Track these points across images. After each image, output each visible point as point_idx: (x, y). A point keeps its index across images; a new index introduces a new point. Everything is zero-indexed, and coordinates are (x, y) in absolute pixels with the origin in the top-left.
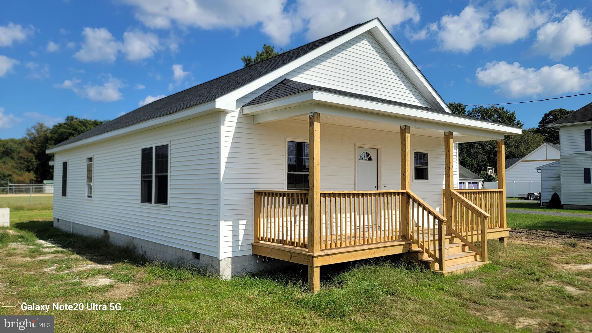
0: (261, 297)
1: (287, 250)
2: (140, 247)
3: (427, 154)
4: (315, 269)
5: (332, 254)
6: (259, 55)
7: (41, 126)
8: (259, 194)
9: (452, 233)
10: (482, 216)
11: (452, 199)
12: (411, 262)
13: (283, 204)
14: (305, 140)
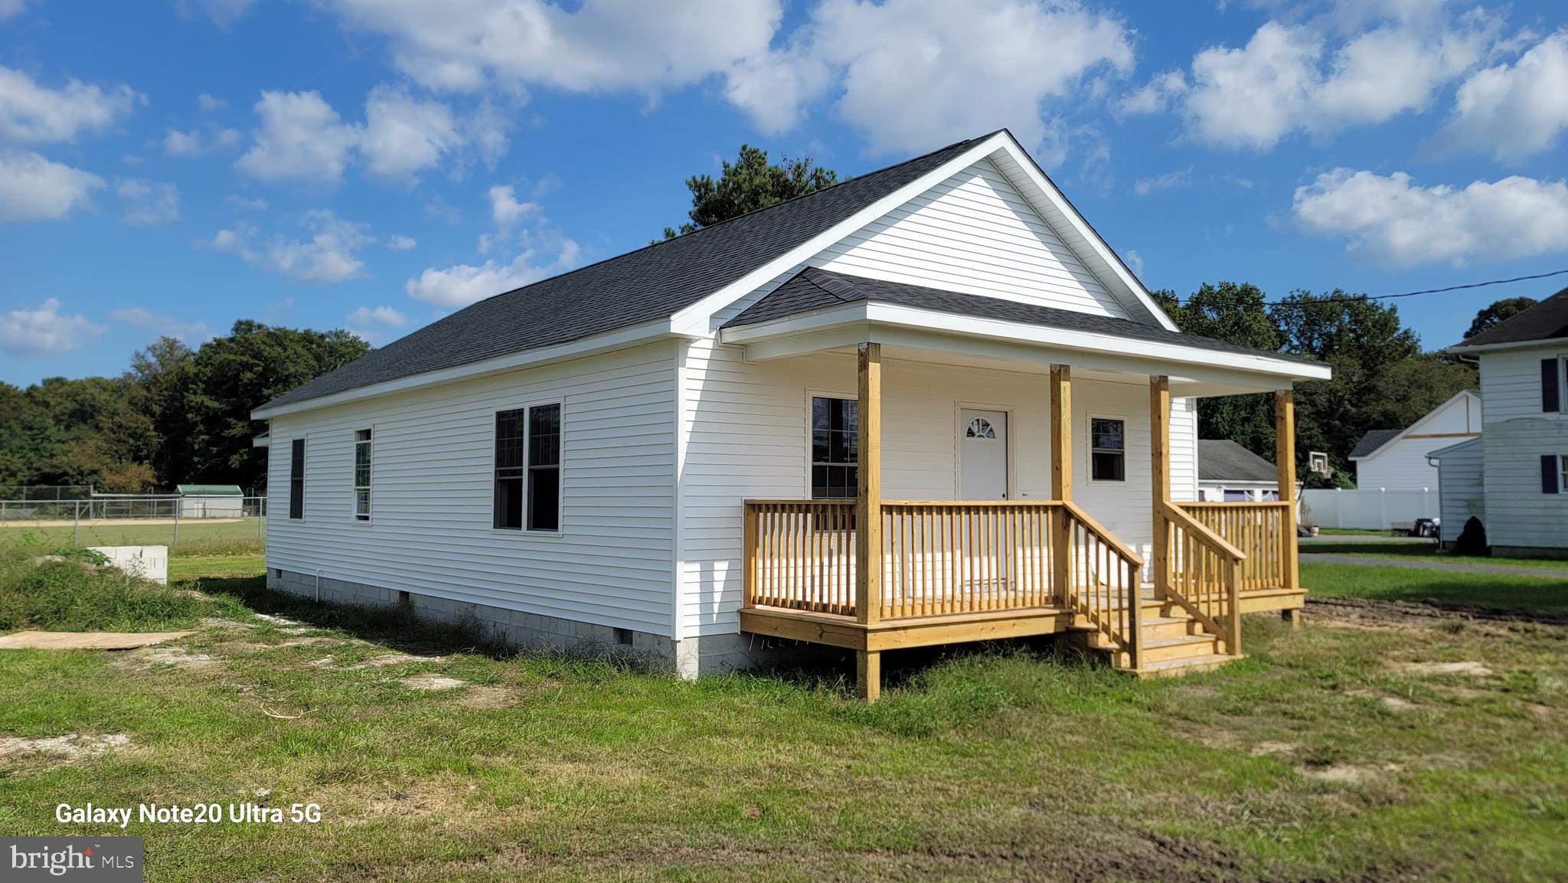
0: (764, 708)
1: (812, 620)
2: (491, 624)
3: (1121, 422)
4: (870, 657)
5: (905, 628)
6: (730, 173)
7: (172, 345)
8: (754, 508)
9: (1166, 596)
10: (1229, 558)
11: (1167, 522)
12: (1072, 651)
13: (805, 527)
14: (849, 394)
